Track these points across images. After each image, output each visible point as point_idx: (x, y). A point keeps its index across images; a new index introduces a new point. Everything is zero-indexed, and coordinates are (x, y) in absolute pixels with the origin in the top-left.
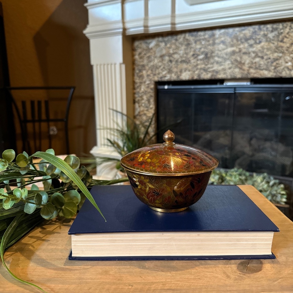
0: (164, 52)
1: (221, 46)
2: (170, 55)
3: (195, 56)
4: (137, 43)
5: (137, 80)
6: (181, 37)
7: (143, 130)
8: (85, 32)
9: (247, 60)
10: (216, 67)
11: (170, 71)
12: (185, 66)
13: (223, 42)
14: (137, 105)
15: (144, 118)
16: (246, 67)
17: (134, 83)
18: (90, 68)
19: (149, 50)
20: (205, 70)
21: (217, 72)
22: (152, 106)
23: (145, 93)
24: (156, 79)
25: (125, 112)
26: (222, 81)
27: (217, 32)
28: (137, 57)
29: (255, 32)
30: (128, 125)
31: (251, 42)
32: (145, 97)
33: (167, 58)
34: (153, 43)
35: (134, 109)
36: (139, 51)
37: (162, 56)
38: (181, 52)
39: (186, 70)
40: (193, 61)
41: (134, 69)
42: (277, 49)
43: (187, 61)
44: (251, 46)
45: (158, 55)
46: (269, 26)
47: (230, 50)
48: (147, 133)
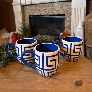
0: (30, 9)
1: (42, 8)
2: (32, 10)
3: (37, 10)
4: (24, 7)
5: (25, 15)
6: (34, 6)
7: (27, 27)
8: (12, 4)
9: (47, 11)
10: (41, 12)
11: (32, 13)
12: (35, 12)
13: (42, 7)
14: (25, 21)
15: (27, 24)
16: (47, 13)
17: (24, 16)
18: (14, 13)
19: (27, 8)
20: (39, 13)
21: (42, 13)
22: (29, 21)
23: (27, 18)
24: (29, 15)
25: (22, 23)
26: (43, 16)
27: (41, 5)
28: (25, 10)
29: (48, 5)
30: (23, 26)
31: (48, 7)
32: (27, 19)
33: (31, 10)
34: (28, 7)
35: (25, 22)
36: (25, 8)
37: (30, 10)
38: (34, 9)
39: (35, 13)
40: (37, 11)
41: (24, 13)
42: (53, 9)
43: (35, 11)
44: (48, 8)
45: (29, 9)
46: (51, 4)
47: (44, 9)
48: (28, 28)
